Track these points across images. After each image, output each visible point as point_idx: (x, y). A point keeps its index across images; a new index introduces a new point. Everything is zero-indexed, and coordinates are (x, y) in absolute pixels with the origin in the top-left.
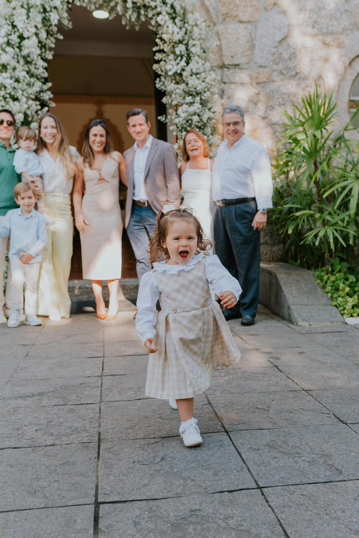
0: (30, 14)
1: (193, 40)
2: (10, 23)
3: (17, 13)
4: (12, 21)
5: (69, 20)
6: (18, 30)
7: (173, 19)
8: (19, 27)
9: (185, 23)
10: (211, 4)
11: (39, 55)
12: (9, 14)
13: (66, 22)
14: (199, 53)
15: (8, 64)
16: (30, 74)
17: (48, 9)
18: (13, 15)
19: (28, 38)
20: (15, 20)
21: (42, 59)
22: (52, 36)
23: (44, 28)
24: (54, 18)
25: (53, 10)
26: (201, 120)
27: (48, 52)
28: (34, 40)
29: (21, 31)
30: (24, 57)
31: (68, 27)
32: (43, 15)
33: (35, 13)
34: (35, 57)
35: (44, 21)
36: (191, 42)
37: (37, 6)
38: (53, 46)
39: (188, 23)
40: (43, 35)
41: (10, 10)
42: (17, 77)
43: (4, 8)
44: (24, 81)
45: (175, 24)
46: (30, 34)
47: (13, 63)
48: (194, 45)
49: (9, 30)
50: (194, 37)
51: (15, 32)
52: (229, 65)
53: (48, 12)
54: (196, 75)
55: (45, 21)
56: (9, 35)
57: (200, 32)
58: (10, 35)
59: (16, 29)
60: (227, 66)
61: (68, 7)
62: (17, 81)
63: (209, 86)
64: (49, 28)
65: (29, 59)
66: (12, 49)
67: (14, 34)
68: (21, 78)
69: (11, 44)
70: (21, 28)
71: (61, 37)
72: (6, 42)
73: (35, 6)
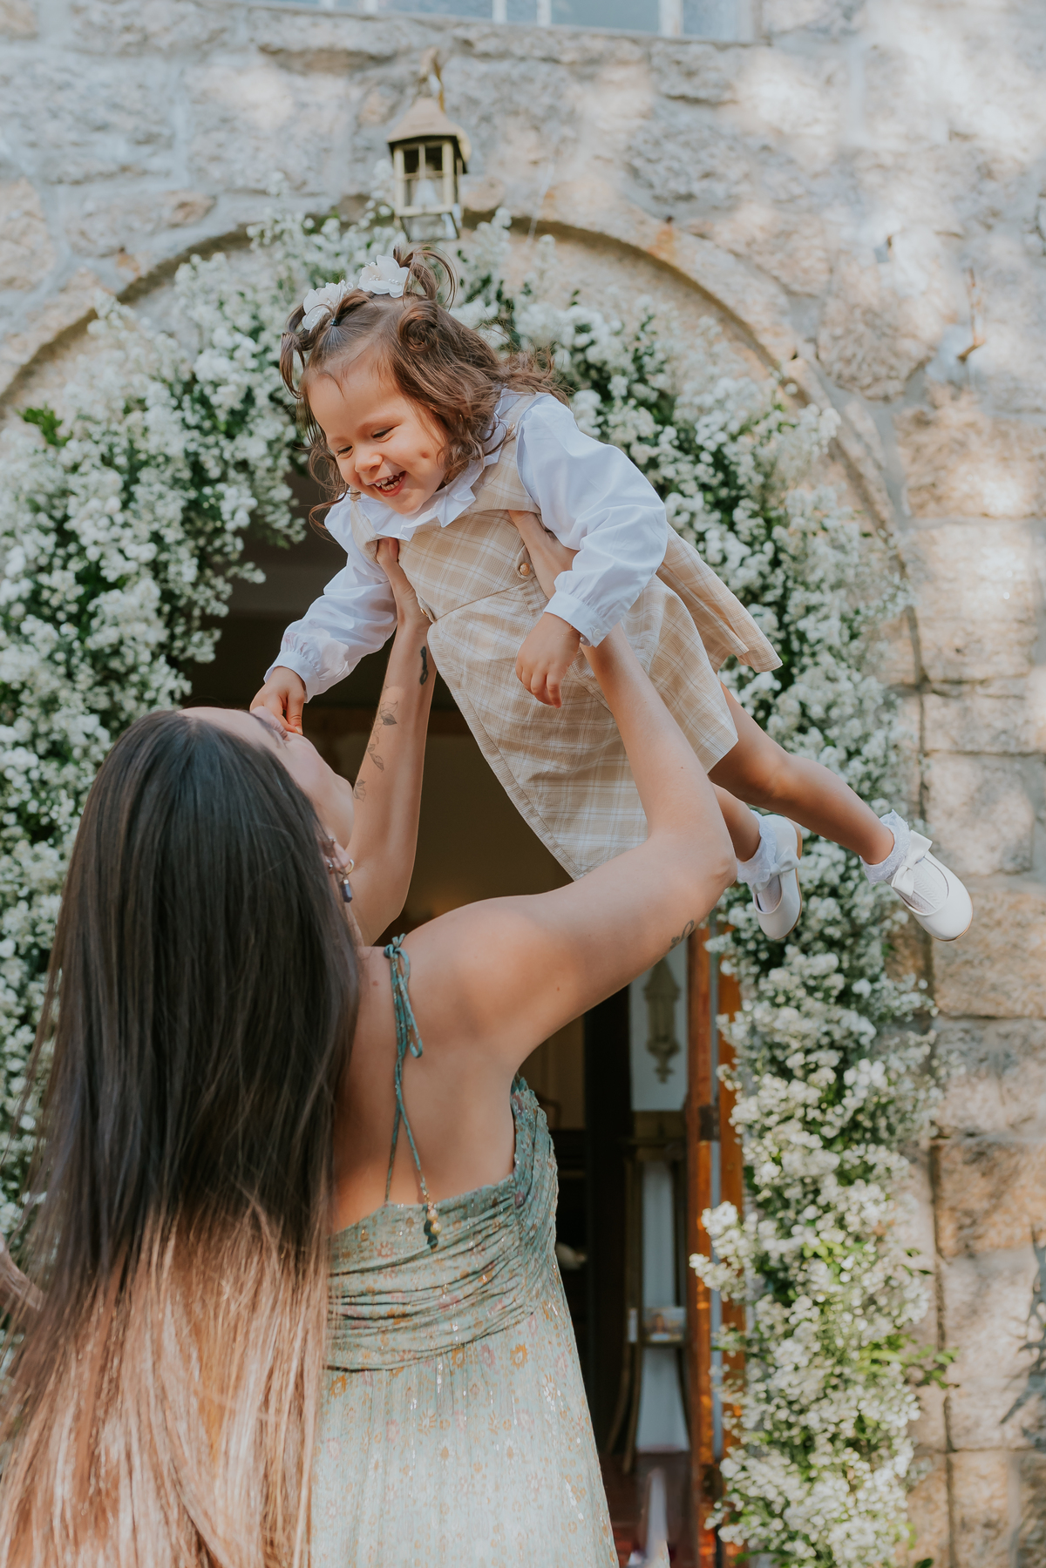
0: (138, 490)
1: (806, 585)
2: (51, 524)
3: (85, 487)
4: (58, 514)
5: (295, 513)
6: (82, 550)
7: (725, 507)
8: (84, 541)
9: (769, 524)
10: (868, 447)
11: (161, 646)
12: (51, 488)
13: (280, 520)
14: (836, 641)
15: (24, 685)
16: (115, 724)
17: (214, 472)
18: (65, 493)
19: (120, 584)
20: (70, 512)
21: (172, 662)
22: (219, 570)
23: (191, 543)
24: (236, 504)
25: (232, 473)
26: (847, 913)
27: (197, 637)
28: (147, 590)
29: (92, 554)
30: (96, 658)
31: (287, 537)
32: (192, 494)
33: (158, 488)
34: (145, 656)
35: (193, 514)
36: (798, 598)
37: (168, 459)
38: (222, 610)
39: (783, 521)
40: (185, 570)
41: (57, 474)
42: (56, 737)
43: (34, 466)
44: (86, 752)
45: (732, 526)
46: (130, 567)
47: (48, 681)
48: (809, 610)
49: (43, 550)
50: (813, 578)
51: (69, 557)
52: (945, 681)
53: (213, 483)
54: (822, 730)
55: (199, 516)
56: (41, 569)
57: (840, 556)
58: (47, 569)
59: (72, 548)
60: (937, 686)
61: (292, 460)
62: (58, 752)
63: (876, 772)
64: (210, 542)
65: (115, 664)
66: (49, 628)
67: (64, 567)
68: (77, 740)
69: (47, 603)
70: (96, 543)
71: (259, 577)
72: (26, 595)
73: (161, 459)
